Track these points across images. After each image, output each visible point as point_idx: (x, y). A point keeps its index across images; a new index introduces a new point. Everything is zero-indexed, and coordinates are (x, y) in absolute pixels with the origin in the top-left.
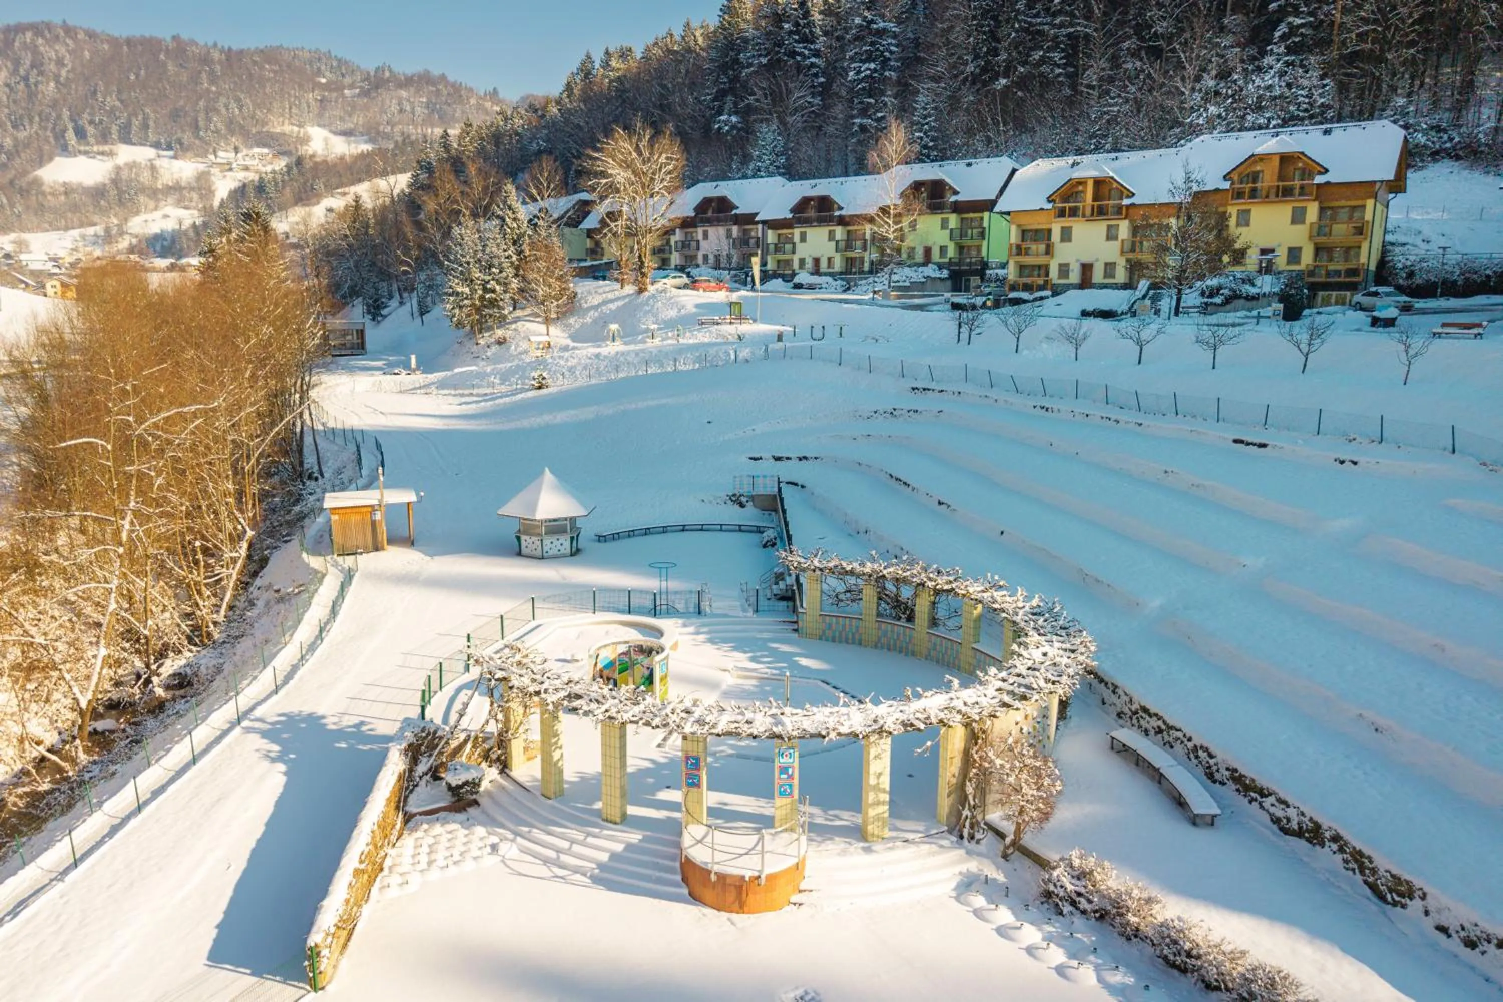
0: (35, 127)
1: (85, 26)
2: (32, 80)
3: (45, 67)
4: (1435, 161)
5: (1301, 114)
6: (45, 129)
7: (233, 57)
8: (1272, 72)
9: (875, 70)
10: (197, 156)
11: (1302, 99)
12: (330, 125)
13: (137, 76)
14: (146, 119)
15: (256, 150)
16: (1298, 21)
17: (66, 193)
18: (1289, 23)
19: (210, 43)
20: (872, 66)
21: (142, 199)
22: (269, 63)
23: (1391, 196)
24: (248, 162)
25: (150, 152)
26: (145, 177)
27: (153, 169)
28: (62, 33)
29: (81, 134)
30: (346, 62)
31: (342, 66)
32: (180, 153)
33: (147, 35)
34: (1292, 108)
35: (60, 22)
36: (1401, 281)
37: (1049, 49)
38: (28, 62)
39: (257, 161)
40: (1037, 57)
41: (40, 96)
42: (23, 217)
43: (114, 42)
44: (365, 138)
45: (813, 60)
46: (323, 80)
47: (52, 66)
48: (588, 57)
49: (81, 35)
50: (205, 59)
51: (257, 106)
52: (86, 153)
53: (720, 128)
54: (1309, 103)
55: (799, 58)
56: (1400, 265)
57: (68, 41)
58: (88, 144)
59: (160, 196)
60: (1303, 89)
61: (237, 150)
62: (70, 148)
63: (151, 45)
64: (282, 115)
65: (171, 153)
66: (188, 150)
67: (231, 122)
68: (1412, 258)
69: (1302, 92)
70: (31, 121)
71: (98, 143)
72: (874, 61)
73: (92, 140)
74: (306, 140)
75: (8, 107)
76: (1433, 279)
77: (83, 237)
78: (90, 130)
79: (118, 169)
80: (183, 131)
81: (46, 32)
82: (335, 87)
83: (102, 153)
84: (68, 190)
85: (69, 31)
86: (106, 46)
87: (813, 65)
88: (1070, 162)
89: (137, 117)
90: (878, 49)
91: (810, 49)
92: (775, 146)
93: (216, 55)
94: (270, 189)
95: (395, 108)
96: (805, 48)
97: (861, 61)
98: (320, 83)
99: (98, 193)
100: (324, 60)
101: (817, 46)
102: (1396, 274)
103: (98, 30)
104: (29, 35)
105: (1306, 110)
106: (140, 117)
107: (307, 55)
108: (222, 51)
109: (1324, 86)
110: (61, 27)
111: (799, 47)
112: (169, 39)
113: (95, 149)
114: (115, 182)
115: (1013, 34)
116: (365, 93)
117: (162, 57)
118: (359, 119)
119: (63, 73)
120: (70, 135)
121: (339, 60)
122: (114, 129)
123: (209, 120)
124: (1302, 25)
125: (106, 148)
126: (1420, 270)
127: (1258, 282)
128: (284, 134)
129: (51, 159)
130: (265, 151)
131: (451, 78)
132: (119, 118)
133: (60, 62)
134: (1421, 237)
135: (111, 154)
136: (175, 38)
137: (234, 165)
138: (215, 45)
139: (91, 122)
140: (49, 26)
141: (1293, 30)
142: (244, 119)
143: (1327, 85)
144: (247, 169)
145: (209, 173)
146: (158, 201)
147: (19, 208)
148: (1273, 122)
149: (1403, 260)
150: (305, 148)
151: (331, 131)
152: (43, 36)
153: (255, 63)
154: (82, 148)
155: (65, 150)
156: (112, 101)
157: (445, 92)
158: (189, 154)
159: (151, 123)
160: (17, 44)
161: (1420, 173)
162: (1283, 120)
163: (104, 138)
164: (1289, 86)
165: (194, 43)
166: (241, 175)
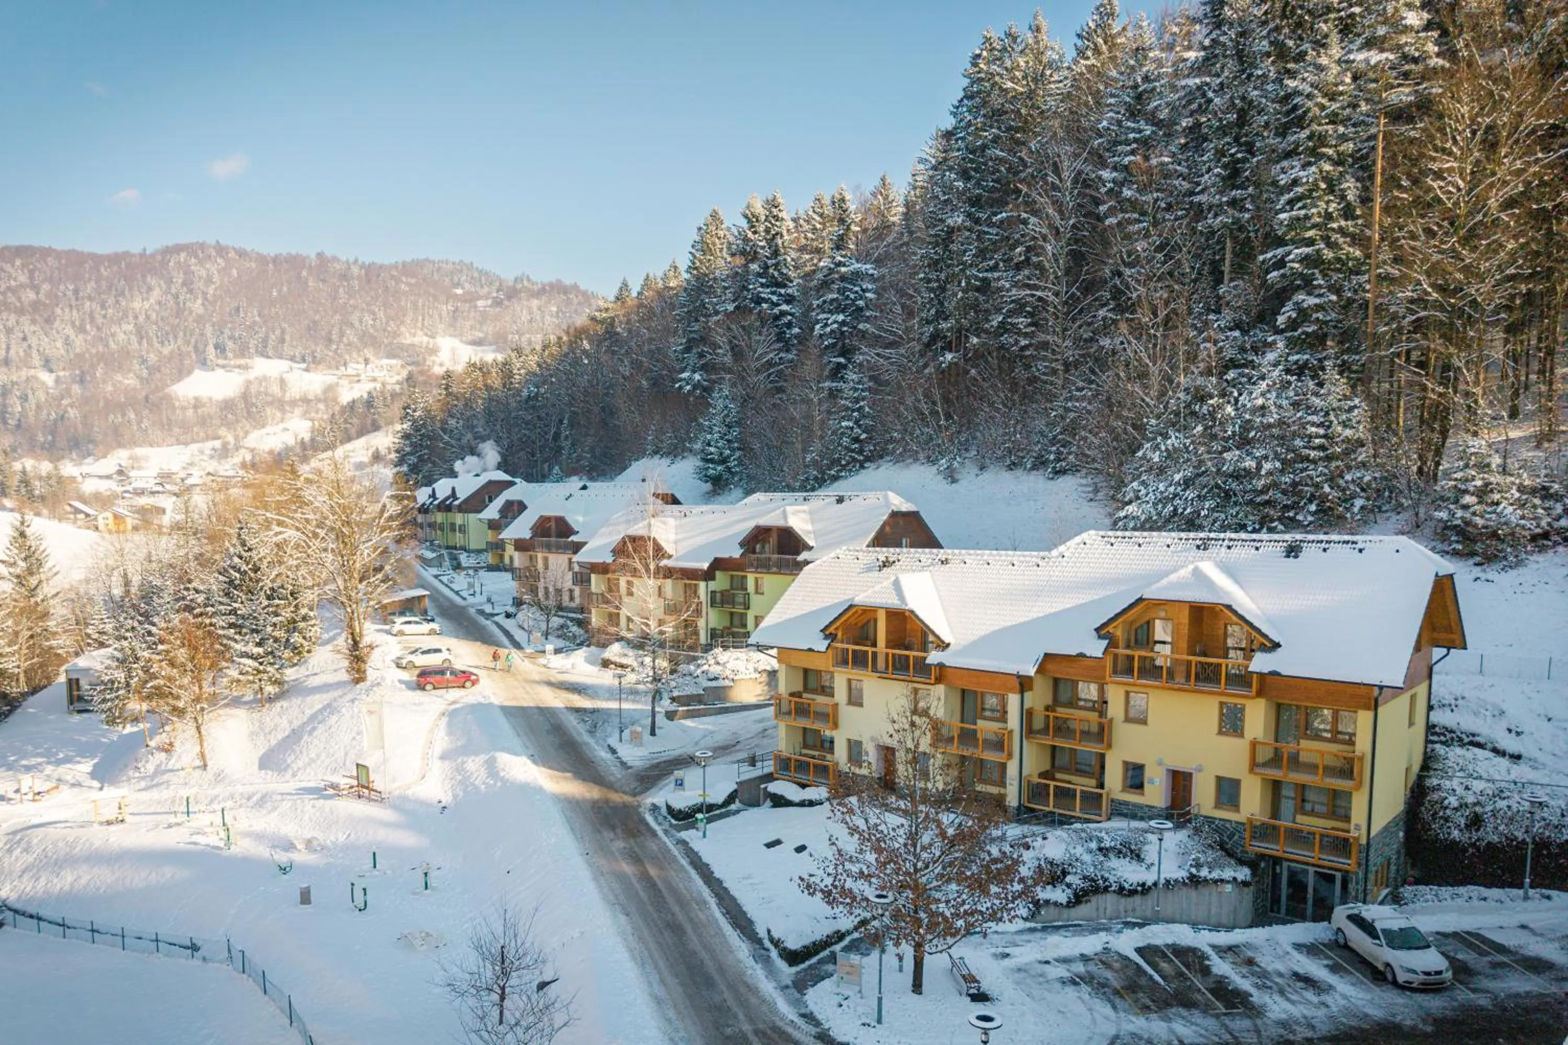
0: (180, 341)
1: (237, 246)
2: (182, 298)
3: (195, 286)
4: (1542, 549)
5: (1313, 454)
6: (188, 343)
7: (371, 273)
8: (1263, 385)
9: (843, 323)
10: (329, 368)
11: (1314, 429)
12: (461, 335)
13: (280, 292)
14: (283, 332)
15: (386, 362)
16: (1312, 301)
17: (195, 407)
18: (1297, 303)
19: (352, 260)
20: (841, 317)
21: (269, 411)
22: (406, 276)
23: (1438, 652)
24: (377, 374)
25: (284, 365)
26: (275, 389)
27: (282, 382)
28: (214, 254)
29: (220, 348)
30: (486, 273)
31: (483, 277)
32: (313, 366)
33: (294, 252)
34: (1298, 443)
35: (214, 243)
36: (1456, 833)
37: (1011, 314)
38: (180, 281)
39: (385, 372)
40: (995, 323)
41: (186, 313)
42: (150, 431)
43: (262, 259)
44: (494, 347)
45: (785, 307)
46: (459, 291)
47: (201, 285)
48: (625, 284)
49: (232, 255)
50: (344, 276)
51: (389, 319)
52: (223, 367)
53: (681, 388)
54: (1325, 436)
55: (765, 306)
56: (1453, 801)
57: (219, 260)
58: (226, 358)
59: (287, 408)
60: (1315, 413)
61: (367, 361)
62: (209, 363)
63: (295, 262)
64: (415, 327)
65: (304, 366)
66: (320, 363)
67: (364, 335)
68: (1478, 786)
69: (1314, 418)
70: (176, 337)
71: (236, 357)
72: (843, 311)
73: (230, 355)
74: (434, 351)
75: (156, 324)
76: (1520, 835)
77: (201, 452)
78: (230, 344)
79: (249, 383)
80: (317, 345)
81: (200, 252)
82: (470, 298)
83: (239, 367)
84: (197, 404)
85: (221, 250)
86: (253, 265)
87: (783, 314)
88: (882, 558)
89: (274, 332)
90: (847, 297)
91: (780, 295)
92: (727, 416)
93: (355, 270)
94: (378, 403)
95: (525, 317)
96: (773, 293)
97: (830, 312)
98: (456, 295)
99: (227, 406)
100: (465, 272)
101: (790, 291)
102: (1447, 819)
103: (249, 249)
104: (183, 256)
105: (1322, 448)
106: (278, 332)
107: (450, 266)
108: (362, 266)
109: (1351, 409)
110: (214, 248)
111: (765, 293)
112: (313, 256)
113: (232, 362)
114: (245, 396)
115: (960, 295)
116: (497, 303)
117: (304, 273)
118: (490, 329)
119: (211, 291)
120: (211, 350)
121: (480, 272)
122: (252, 343)
123: (342, 334)
124: (1319, 308)
125: (242, 362)
126: (1494, 813)
127: (1150, 852)
128: (413, 345)
129: (190, 372)
130: (393, 362)
131: (583, 287)
132: (257, 333)
133: (209, 281)
134: (1504, 725)
135: (246, 368)
136: (320, 255)
137: (363, 377)
138: (356, 261)
139: (230, 338)
140: (202, 246)
141: (1304, 314)
142: (376, 330)
143: (1355, 407)
144: (374, 380)
145: (337, 384)
146: (283, 411)
147: (145, 423)
148: (1267, 466)
149: (1460, 791)
150: (434, 358)
151: (462, 341)
152: (196, 257)
153: (393, 277)
154: (221, 362)
155: (204, 363)
156: (253, 315)
157: (575, 301)
158: (320, 367)
159: (288, 338)
160: (171, 264)
161: (1513, 573)
162: (1284, 462)
163: (243, 352)
164: (1296, 405)
165: (335, 259)
166: (369, 386)
